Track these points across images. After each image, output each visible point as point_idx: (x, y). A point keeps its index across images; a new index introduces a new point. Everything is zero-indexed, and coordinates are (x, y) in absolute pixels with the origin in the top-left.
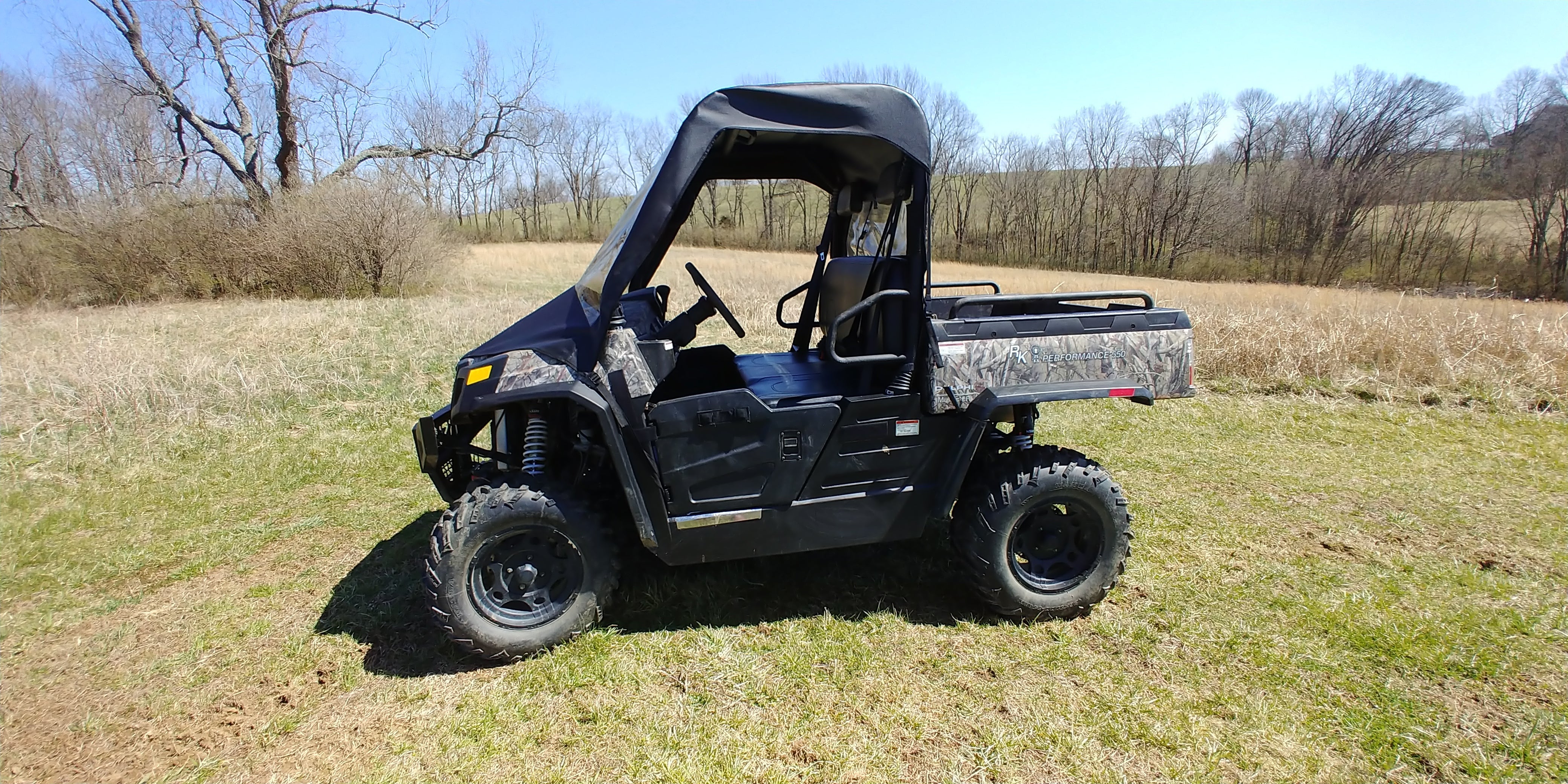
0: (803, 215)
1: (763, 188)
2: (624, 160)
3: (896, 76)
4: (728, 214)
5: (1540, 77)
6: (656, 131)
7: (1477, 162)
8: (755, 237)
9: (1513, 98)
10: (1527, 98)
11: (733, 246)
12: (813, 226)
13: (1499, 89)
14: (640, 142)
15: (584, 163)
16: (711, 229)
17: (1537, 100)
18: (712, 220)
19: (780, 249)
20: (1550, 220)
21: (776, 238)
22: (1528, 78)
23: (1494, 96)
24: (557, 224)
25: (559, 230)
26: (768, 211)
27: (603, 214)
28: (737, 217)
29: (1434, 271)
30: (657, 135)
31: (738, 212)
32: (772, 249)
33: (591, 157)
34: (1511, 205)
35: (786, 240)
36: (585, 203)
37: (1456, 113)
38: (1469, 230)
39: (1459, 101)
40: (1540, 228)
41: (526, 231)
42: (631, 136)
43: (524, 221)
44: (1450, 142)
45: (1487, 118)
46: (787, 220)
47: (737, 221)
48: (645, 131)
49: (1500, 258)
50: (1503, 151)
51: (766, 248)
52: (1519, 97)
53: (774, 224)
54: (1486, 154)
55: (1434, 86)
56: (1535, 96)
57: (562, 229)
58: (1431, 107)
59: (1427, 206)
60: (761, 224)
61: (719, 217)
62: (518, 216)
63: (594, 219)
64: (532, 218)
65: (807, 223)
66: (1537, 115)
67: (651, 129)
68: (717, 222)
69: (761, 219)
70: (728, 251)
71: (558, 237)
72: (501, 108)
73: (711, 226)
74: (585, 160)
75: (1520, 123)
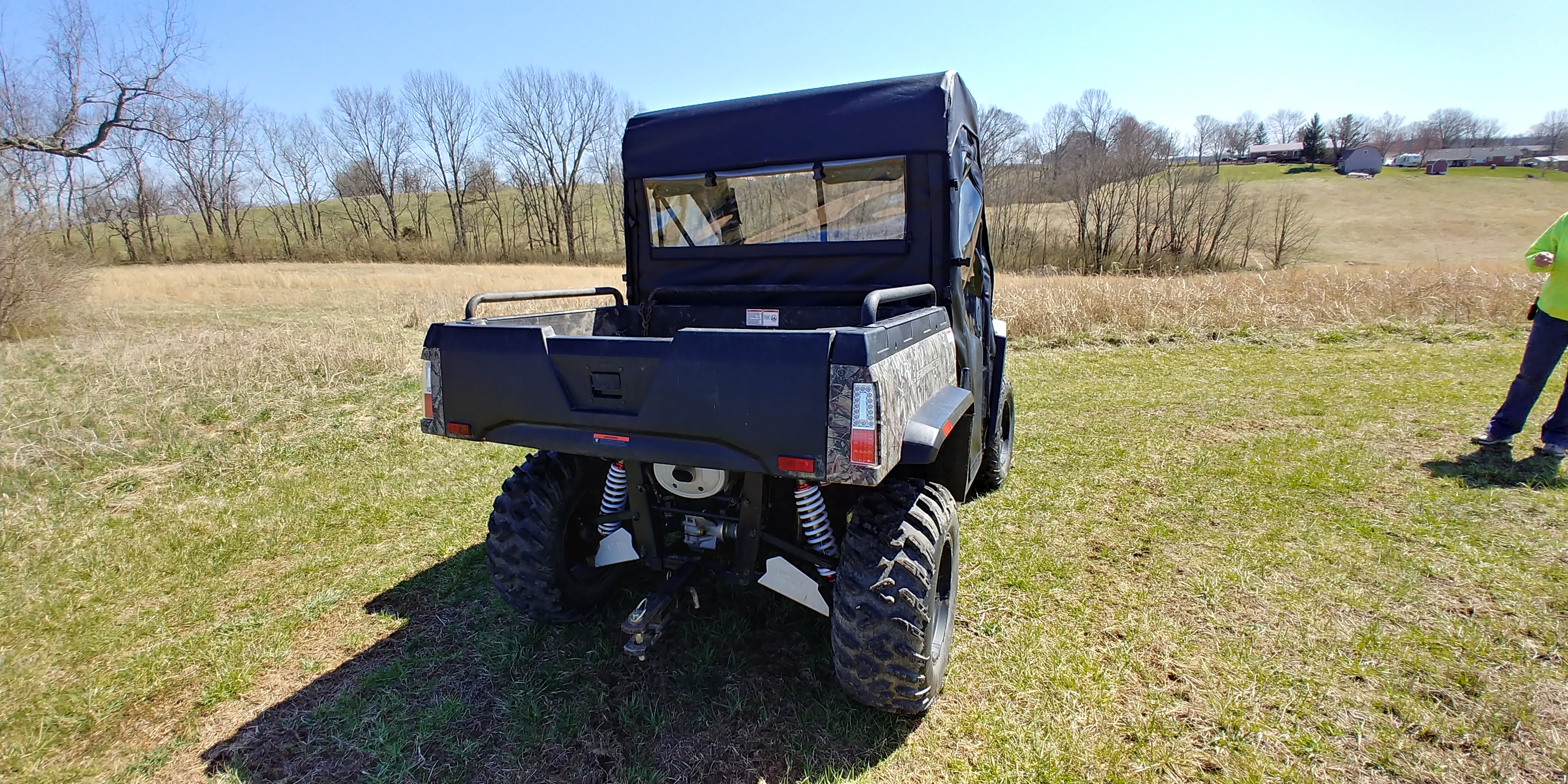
0: (498, 224)
1: (450, 196)
2: (267, 163)
3: (584, 82)
4: (410, 225)
5: (1068, 110)
6: (306, 129)
7: (1037, 174)
8: (447, 250)
9: (1053, 126)
10: (1062, 126)
11: (423, 260)
12: (511, 235)
13: (1044, 119)
14: (288, 141)
15: (210, 166)
16: (392, 243)
17: (1068, 128)
18: (392, 232)
19: (478, 261)
20: (1088, 216)
21: (472, 249)
22: (1060, 111)
23: (1041, 124)
24: (178, 241)
25: (184, 248)
26: (458, 220)
27: (246, 228)
28: (423, 227)
29: (1025, 257)
30: (310, 136)
31: (423, 222)
32: (469, 262)
33: (220, 160)
34: (1061, 206)
35: (483, 251)
36: (217, 215)
37: (1022, 136)
38: (1042, 224)
39: (1024, 128)
40: (1083, 223)
41: (131, 250)
42: (274, 134)
43: (126, 238)
44: (1019, 159)
45: (1039, 141)
46: (482, 230)
47: (424, 233)
48: (292, 128)
49: (1062, 245)
50: (1051, 166)
51: (462, 261)
52: (1057, 126)
53: (467, 234)
54: (1041, 168)
55: (1008, 115)
56: (1066, 125)
57: (188, 247)
58: (1007, 132)
59: (1015, 207)
60: (453, 236)
61: (400, 229)
62: (115, 232)
63: (233, 232)
64: (139, 235)
65: (504, 232)
66: (1068, 138)
67: (300, 127)
68: (399, 234)
69: (451, 229)
70: (417, 266)
71: (183, 257)
72: (124, 90)
73: (392, 239)
74: (211, 162)
75: (1059, 143)
